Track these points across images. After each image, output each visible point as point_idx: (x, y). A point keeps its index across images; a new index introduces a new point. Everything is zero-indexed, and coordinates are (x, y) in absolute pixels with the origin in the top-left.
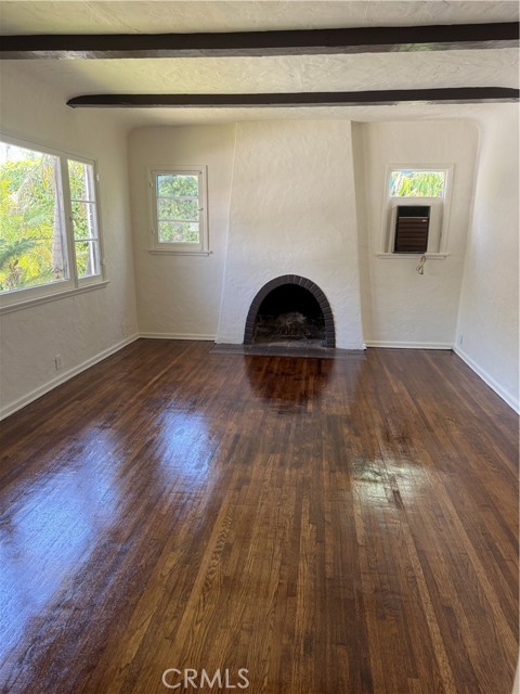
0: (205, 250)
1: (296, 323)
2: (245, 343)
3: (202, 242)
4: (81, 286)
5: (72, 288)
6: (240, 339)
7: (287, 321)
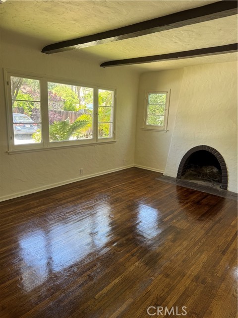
0: (165, 129)
1: (212, 172)
2: (177, 177)
3: (164, 126)
4: (99, 142)
5: (95, 142)
6: (175, 175)
7: (208, 170)
